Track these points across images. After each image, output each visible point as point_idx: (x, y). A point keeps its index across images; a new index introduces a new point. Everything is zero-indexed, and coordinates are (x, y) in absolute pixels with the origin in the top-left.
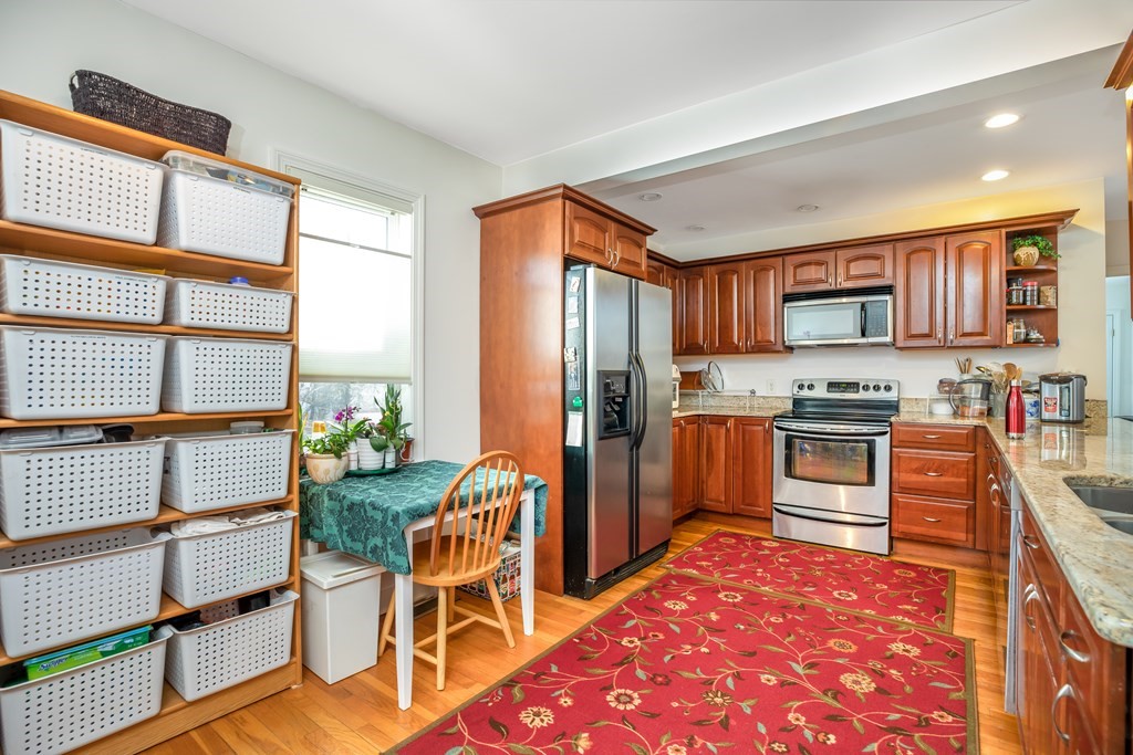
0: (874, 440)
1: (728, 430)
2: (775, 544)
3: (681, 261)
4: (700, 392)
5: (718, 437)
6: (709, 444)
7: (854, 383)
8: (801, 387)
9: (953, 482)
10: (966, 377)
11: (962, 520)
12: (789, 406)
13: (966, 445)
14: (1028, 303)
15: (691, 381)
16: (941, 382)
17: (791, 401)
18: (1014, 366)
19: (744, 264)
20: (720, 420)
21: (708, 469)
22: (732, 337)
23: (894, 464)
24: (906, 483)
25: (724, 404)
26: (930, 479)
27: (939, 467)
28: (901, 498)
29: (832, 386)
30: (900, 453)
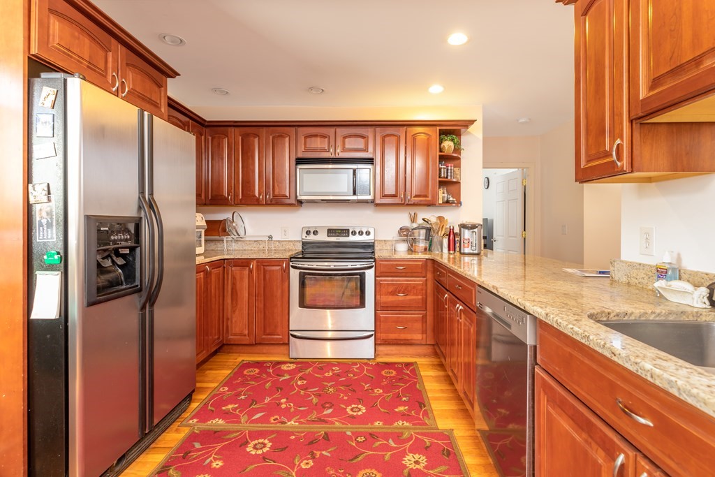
0: (364, 273)
1: (251, 271)
2: (293, 366)
3: (207, 120)
4: (225, 238)
5: (242, 279)
6: (234, 284)
7: (346, 230)
8: (308, 233)
9: (414, 300)
10: (415, 225)
11: (418, 325)
12: (299, 248)
13: (421, 273)
14: (449, 178)
15: (216, 229)
16: (401, 229)
17: (301, 244)
18: (443, 218)
19: (264, 130)
20: (244, 263)
21: (233, 307)
22: (254, 191)
23: (378, 289)
24: (385, 303)
25: (246, 248)
26: (400, 299)
27: (405, 289)
28: (383, 315)
29: (331, 232)
30: (381, 281)
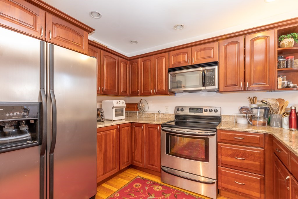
0: (208, 138)
1: (142, 130)
3: (129, 57)
4: (137, 112)
5: (139, 133)
6: (135, 135)
7: (201, 108)
8: (178, 110)
9: (252, 164)
10: (254, 106)
11: (257, 186)
12: (173, 118)
13: (259, 144)
14: (289, 67)
16: (241, 108)
19: (153, 57)
20: (140, 125)
21: (135, 147)
23: (219, 151)
26: (238, 161)
28: (223, 170)
29: (191, 109)
30: (222, 145)
